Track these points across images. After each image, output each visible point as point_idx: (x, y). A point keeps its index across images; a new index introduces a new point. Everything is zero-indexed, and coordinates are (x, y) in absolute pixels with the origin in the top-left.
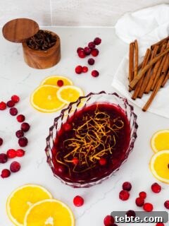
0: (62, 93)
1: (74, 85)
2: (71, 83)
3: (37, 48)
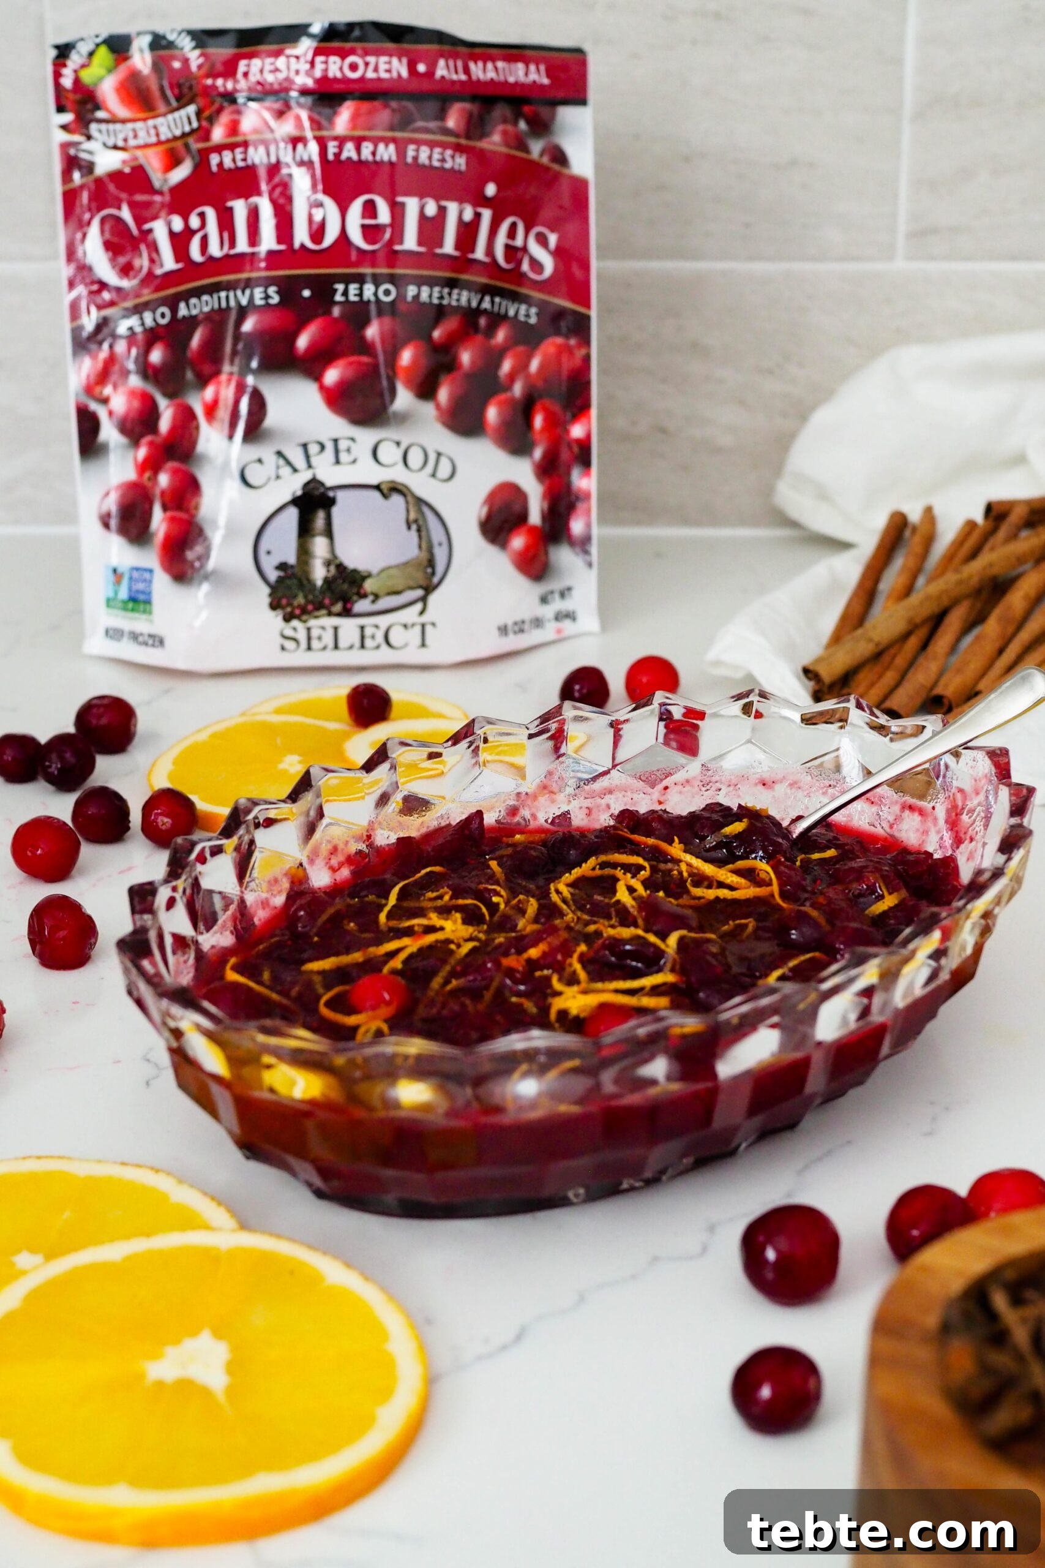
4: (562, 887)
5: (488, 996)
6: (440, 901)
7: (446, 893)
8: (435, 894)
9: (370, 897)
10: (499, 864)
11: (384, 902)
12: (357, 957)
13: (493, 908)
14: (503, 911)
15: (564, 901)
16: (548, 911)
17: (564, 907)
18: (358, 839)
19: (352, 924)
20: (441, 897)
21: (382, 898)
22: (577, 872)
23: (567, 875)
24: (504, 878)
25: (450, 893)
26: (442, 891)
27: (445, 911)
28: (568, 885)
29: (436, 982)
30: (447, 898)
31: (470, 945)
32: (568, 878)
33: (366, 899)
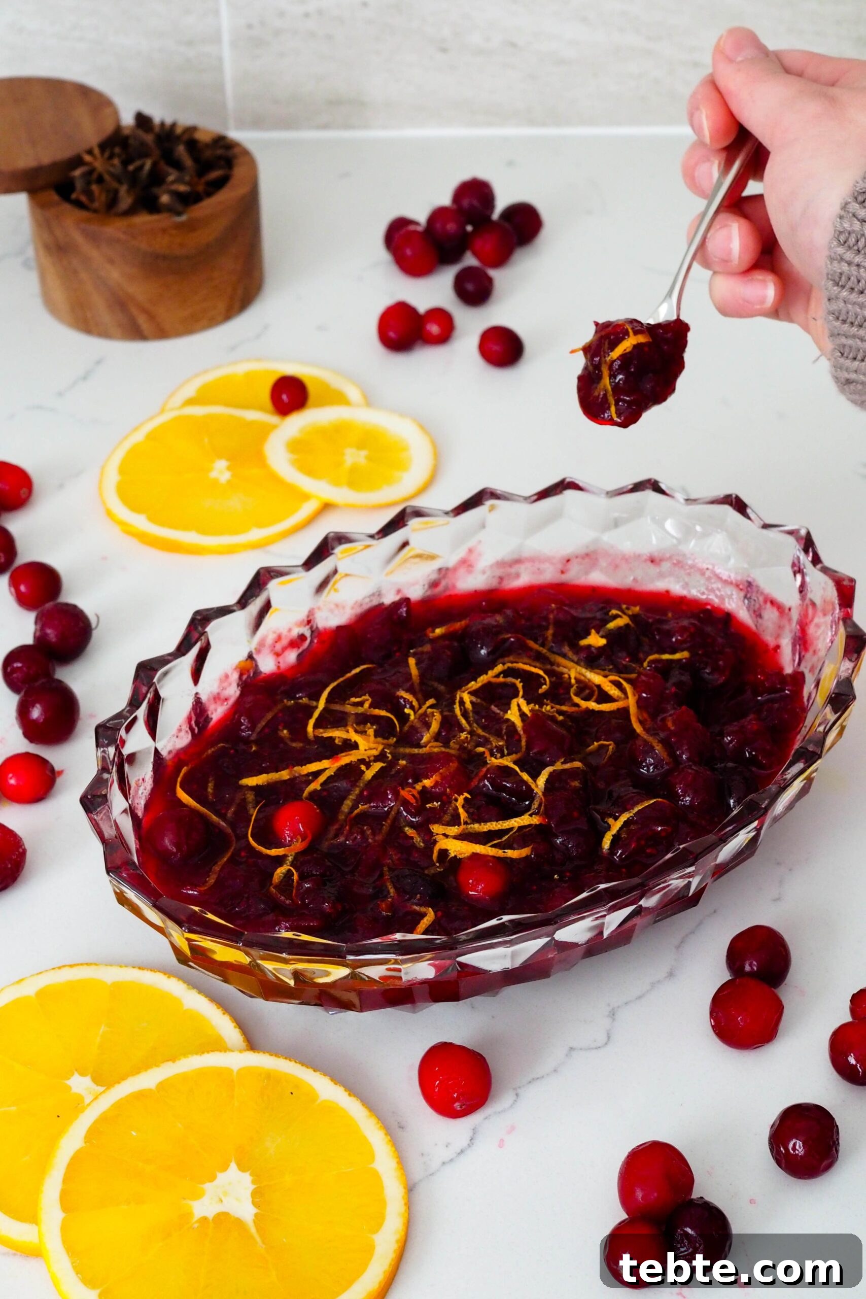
0: (297, 447)
1: (369, 402)
2: (353, 393)
3: (126, 201)
4: (467, 698)
5: (386, 825)
6: (360, 708)
7: (367, 700)
8: (358, 700)
9: (304, 699)
10: (417, 664)
11: (314, 703)
12: (285, 775)
13: (403, 718)
14: (412, 722)
15: (465, 714)
16: (449, 725)
17: (463, 721)
18: (300, 624)
19: (285, 732)
20: (361, 704)
21: (313, 700)
22: (483, 679)
23: (473, 683)
24: (418, 681)
25: (370, 700)
26: (364, 697)
27: (363, 720)
28: (471, 693)
29: (345, 808)
30: (366, 705)
31: (378, 766)
32: (473, 685)
33: (300, 701)
